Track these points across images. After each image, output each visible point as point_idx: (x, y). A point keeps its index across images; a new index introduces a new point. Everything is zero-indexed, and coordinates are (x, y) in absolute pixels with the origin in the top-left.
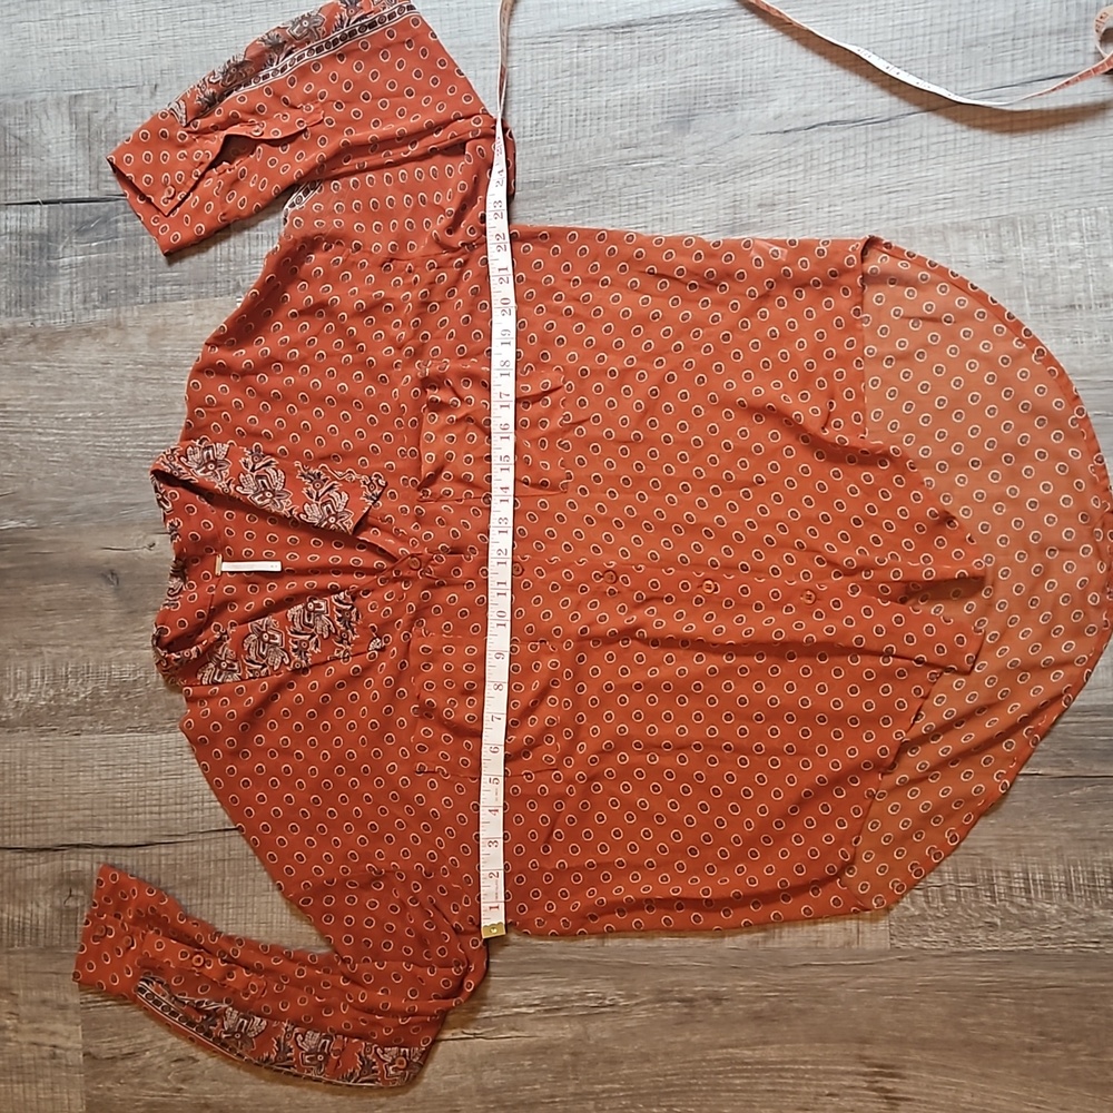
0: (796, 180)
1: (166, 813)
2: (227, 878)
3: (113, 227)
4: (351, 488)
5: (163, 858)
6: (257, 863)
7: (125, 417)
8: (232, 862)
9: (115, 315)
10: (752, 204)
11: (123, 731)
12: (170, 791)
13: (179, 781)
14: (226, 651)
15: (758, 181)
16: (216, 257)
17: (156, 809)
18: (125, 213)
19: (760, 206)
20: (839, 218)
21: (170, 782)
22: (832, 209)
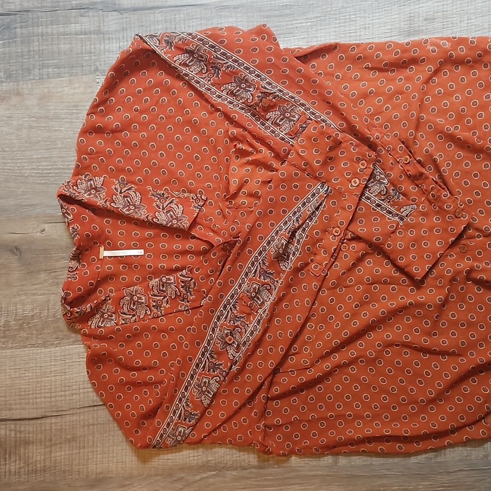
0: (447, 4)
1: (55, 397)
2: (96, 436)
3: (13, 31)
4: (184, 202)
5: (53, 425)
6: (115, 425)
7: (24, 151)
8: (99, 426)
9: (16, 87)
10: (421, 19)
11: (25, 347)
12: (57, 383)
13: (63, 377)
14: (109, 307)
15: (424, 5)
16: (82, 51)
17: (48, 395)
18: (21, 23)
19: (426, 20)
20: (473, 27)
21: (57, 377)
22: (469, 21)
